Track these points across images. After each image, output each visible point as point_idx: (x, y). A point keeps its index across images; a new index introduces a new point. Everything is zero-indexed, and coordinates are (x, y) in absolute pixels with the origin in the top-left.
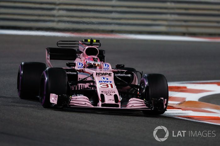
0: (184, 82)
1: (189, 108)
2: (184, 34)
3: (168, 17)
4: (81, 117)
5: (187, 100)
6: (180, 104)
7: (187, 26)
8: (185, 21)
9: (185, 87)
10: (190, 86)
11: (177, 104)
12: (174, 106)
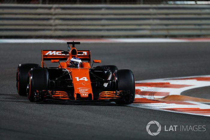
0: (167, 79)
1: (172, 101)
2: (165, 37)
3: (151, 22)
4: (78, 113)
5: (170, 94)
6: (164, 98)
7: (168, 30)
8: (166, 25)
9: (169, 83)
10: (172, 82)
11: (162, 98)
12: (159, 100)
